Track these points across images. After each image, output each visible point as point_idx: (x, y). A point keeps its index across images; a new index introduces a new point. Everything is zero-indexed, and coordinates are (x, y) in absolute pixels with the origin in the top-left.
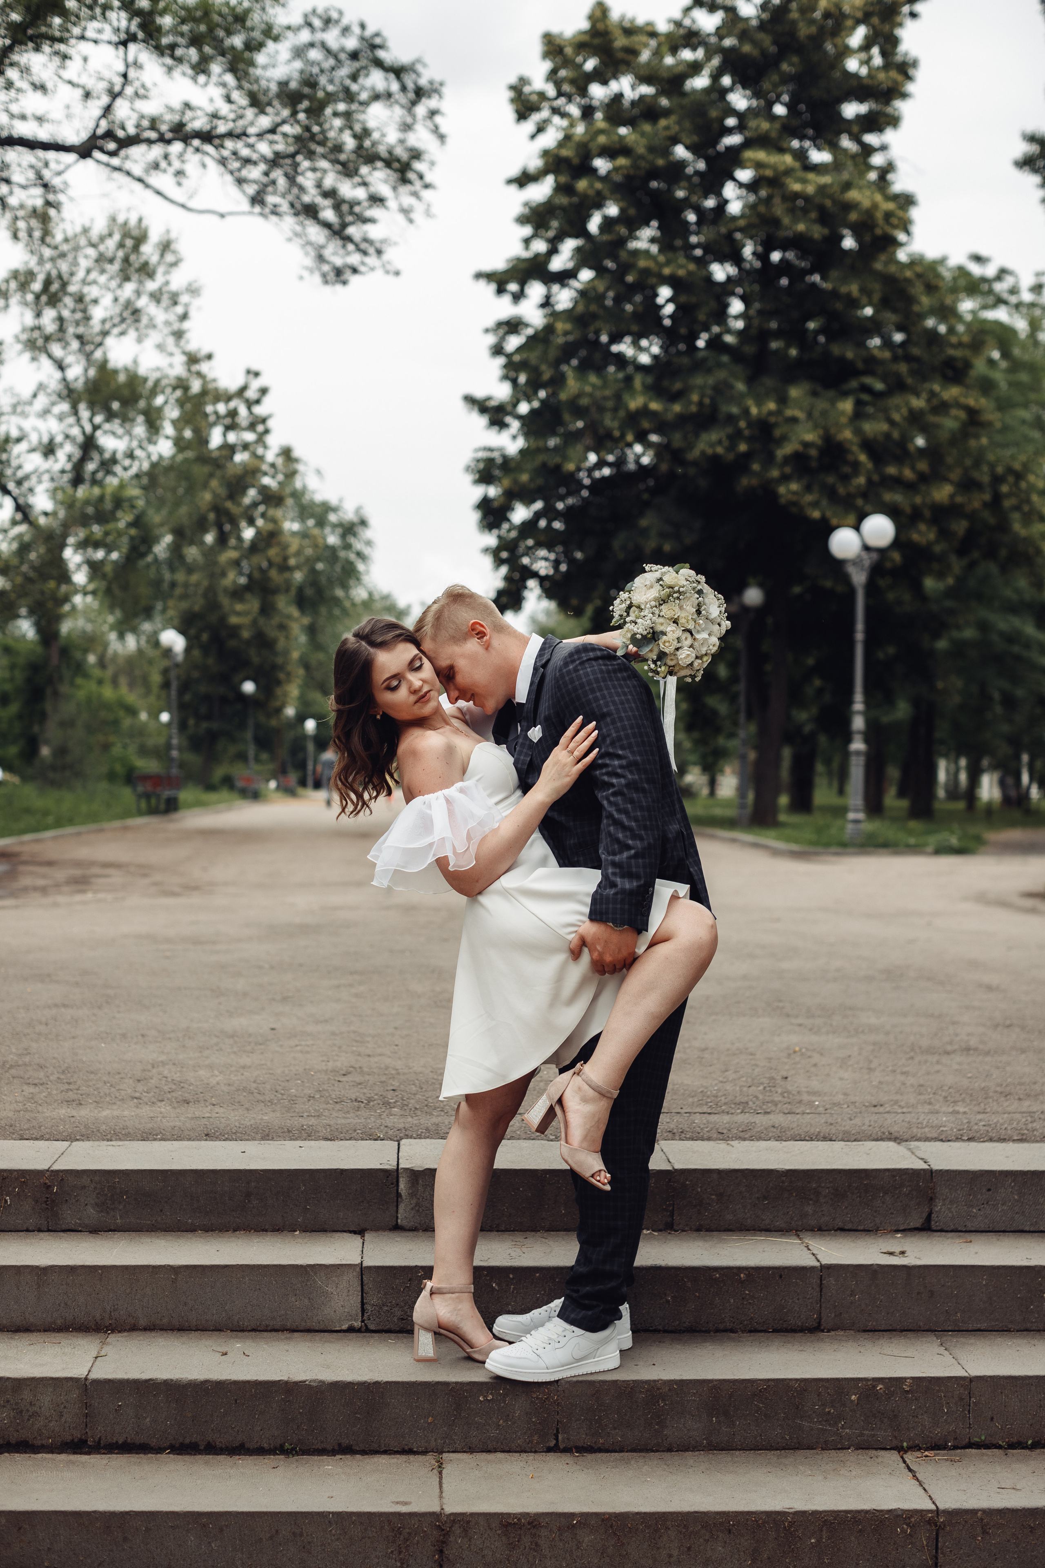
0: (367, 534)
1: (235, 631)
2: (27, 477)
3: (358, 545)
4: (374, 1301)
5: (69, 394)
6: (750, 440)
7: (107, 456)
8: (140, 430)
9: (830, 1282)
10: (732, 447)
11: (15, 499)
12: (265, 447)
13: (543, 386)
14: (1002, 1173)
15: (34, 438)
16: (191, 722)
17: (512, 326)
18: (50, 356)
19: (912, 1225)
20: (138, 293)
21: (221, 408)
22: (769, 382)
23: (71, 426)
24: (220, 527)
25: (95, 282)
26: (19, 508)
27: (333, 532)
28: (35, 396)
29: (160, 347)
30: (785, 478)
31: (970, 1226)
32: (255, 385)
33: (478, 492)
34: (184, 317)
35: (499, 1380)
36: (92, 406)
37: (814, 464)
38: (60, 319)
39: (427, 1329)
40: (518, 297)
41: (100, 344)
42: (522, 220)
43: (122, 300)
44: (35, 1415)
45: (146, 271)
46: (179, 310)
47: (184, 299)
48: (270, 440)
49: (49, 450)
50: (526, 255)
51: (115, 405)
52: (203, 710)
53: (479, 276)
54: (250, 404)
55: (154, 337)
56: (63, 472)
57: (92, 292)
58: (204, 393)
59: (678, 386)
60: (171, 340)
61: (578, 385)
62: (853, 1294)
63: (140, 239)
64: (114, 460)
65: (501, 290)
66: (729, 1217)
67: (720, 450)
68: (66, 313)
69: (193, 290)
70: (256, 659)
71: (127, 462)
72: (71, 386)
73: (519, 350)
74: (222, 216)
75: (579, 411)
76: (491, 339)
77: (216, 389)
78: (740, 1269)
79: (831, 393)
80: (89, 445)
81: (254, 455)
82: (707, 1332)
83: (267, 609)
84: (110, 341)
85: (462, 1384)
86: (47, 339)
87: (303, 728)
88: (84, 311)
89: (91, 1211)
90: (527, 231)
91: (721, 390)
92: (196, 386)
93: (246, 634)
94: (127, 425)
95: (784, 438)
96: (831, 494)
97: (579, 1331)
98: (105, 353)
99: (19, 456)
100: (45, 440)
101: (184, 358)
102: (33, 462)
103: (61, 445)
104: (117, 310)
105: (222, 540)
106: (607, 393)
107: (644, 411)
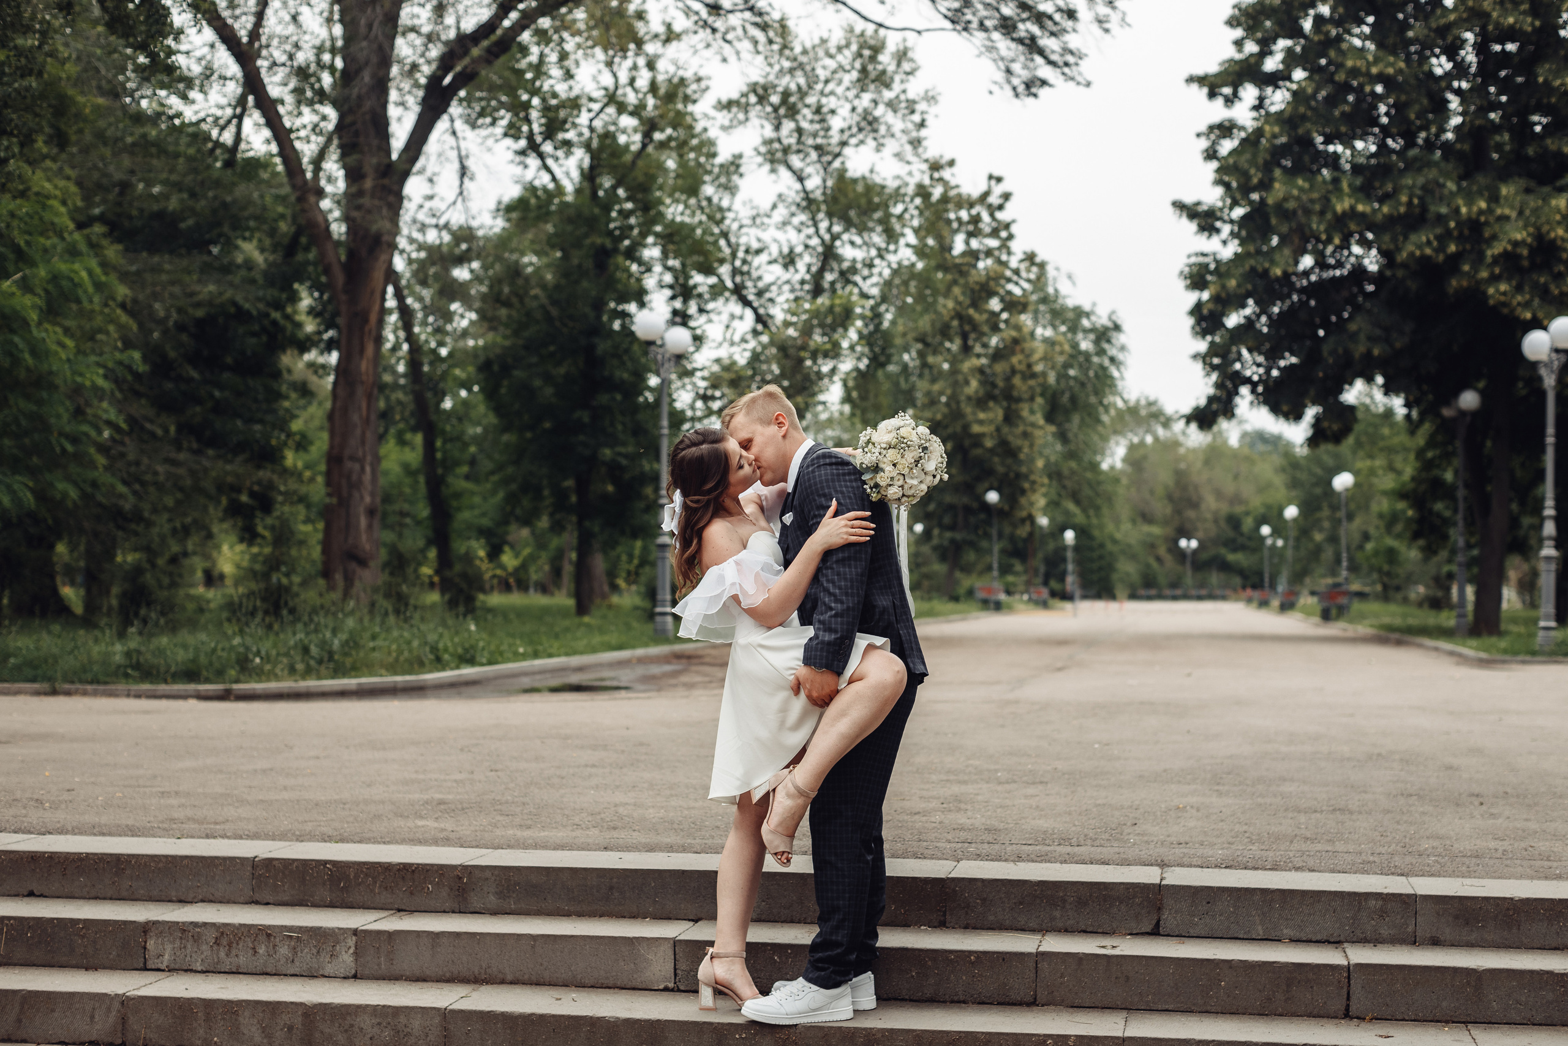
0: (1121, 339)
1: (977, 440)
2: (767, 289)
3: (1112, 351)
4: (684, 967)
5: (809, 204)
6: (1460, 239)
7: (846, 265)
8: (878, 239)
9: (1044, 965)
10: (1442, 248)
11: (755, 310)
12: (1009, 253)
13: (1254, 189)
14: (1219, 888)
15: (774, 250)
16: (936, 532)
17: (1225, 129)
18: (789, 168)
19: (1143, 930)
20: (875, 102)
21: (964, 215)
22: (1482, 180)
23: (809, 237)
24: (965, 337)
25: (832, 93)
26: (759, 319)
27: (1085, 338)
28: (774, 206)
29: (898, 155)
30: (1494, 279)
31: (1192, 932)
32: (998, 190)
33: (1192, 298)
34: (922, 125)
35: (754, 1023)
36: (830, 215)
37: (1526, 263)
38: (799, 131)
39: (707, 985)
40: (1229, 101)
41: (838, 155)
42: (1232, 22)
43: (860, 110)
44: (408, 1034)
45: (883, 80)
46: (917, 118)
47: (921, 107)
48: (1014, 245)
49: (789, 260)
50: (1238, 56)
51: (852, 213)
52: (947, 520)
53: (1191, 80)
54: (992, 210)
55: (891, 146)
56: (803, 282)
57: (830, 102)
58: (945, 199)
59: (1389, 187)
60: (908, 148)
61: (1284, 188)
62: (1062, 976)
63: (877, 49)
64: (853, 270)
65: (1212, 95)
66: (991, 918)
67: (1428, 251)
68: (805, 125)
69: (931, 98)
70: (1001, 469)
71: (866, 272)
72: (811, 196)
73: (1233, 152)
74: (919, 32)
75: (1286, 215)
76: (1204, 143)
77: (959, 195)
78: (971, 953)
79: (1546, 189)
80: (829, 255)
81: (999, 261)
82: (944, 1002)
83: (1010, 418)
84: (848, 151)
85: (722, 1024)
86: (786, 150)
87: (1063, 539)
88: (823, 121)
89: (492, 897)
90: (1239, 33)
91: (1430, 190)
92: (937, 192)
93: (989, 443)
94: (866, 235)
95: (1494, 237)
96: (1544, 293)
97: (815, 988)
98: (843, 163)
99: (758, 268)
100: (786, 250)
101: (925, 167)
102: (772, 273)
103: (800, 255)
104: (856, 118)
105: (966, 349)
106: (1315, 195)
107: (1352, 213)
